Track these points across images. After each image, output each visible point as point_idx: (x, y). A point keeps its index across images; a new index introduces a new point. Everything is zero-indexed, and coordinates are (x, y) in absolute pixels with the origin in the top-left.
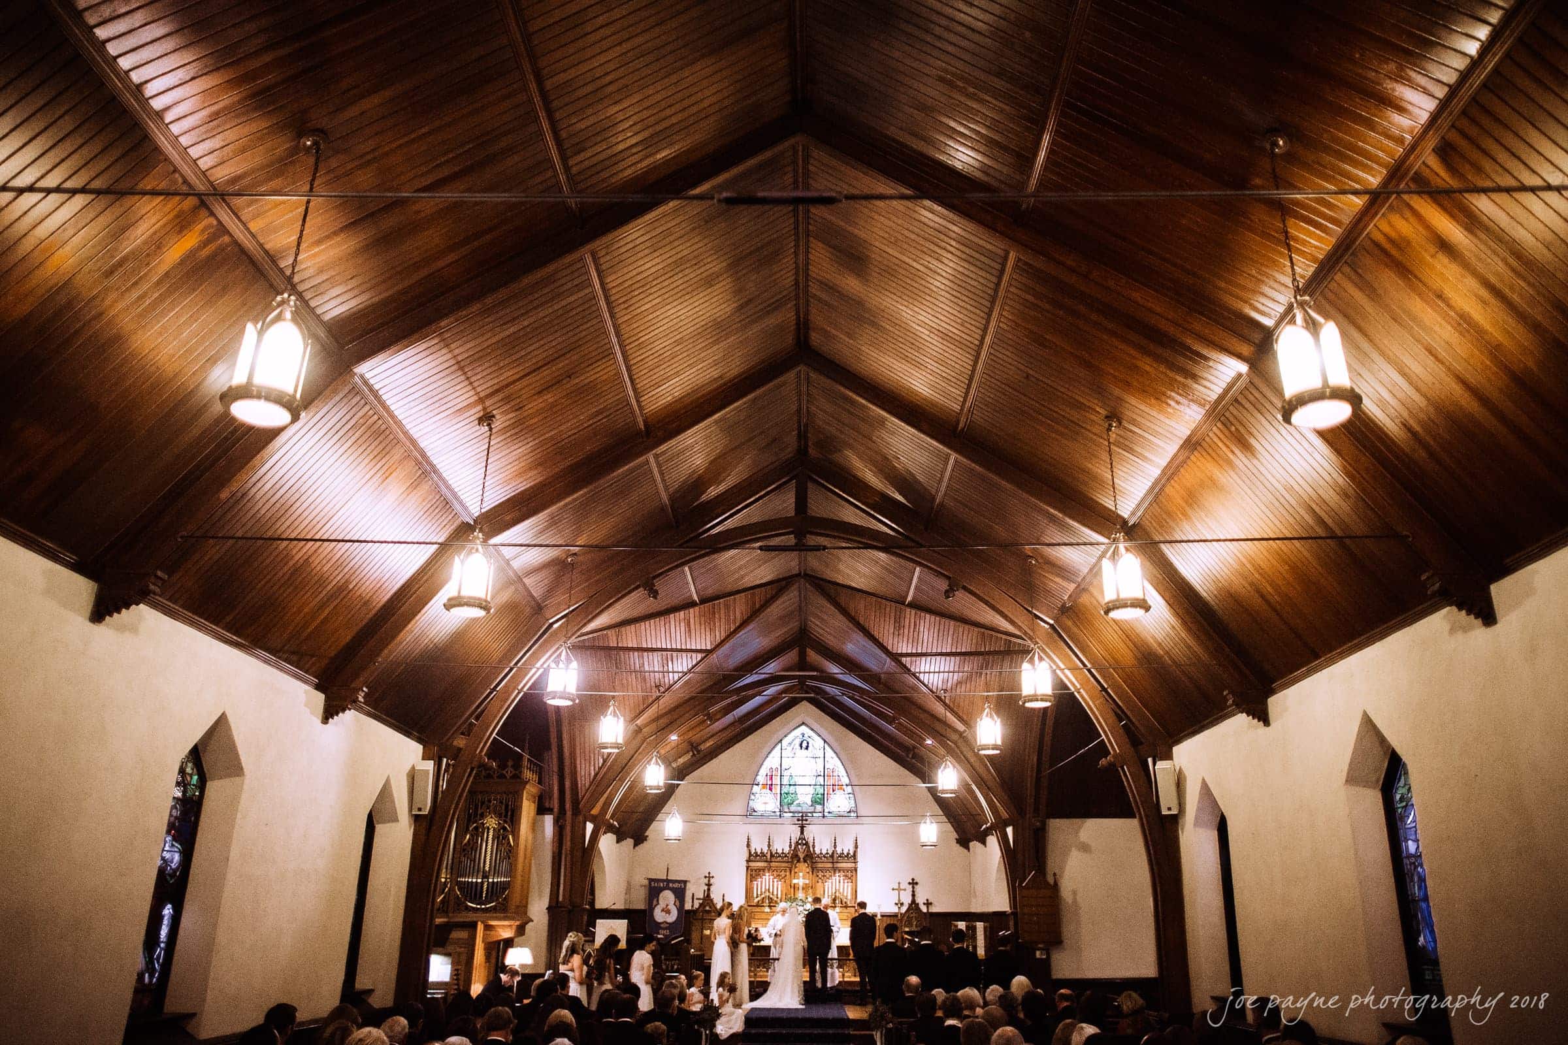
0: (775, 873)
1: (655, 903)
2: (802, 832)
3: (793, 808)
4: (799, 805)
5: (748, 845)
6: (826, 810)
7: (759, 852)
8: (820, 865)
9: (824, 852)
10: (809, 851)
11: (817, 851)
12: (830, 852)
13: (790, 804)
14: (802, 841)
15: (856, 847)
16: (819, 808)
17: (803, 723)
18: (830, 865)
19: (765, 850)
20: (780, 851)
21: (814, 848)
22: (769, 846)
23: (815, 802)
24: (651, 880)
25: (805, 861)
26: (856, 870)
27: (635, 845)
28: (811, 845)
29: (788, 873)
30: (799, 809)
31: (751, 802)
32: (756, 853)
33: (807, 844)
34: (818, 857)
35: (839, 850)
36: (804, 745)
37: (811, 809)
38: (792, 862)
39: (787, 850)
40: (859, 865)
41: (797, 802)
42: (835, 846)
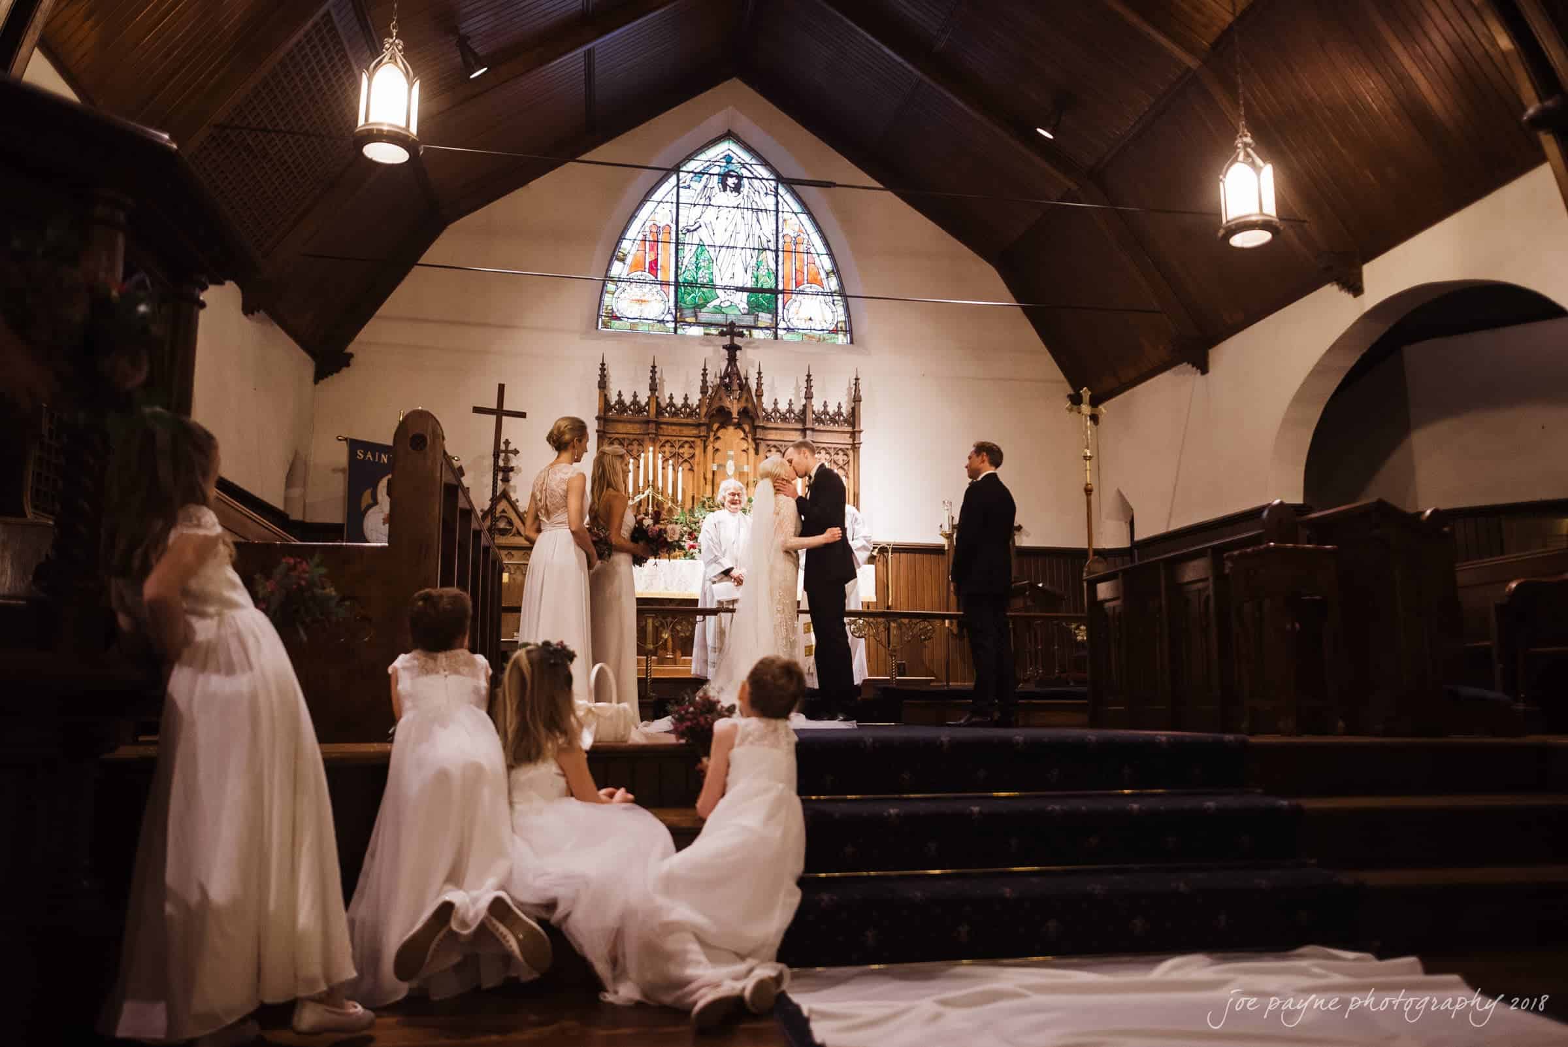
0: (667, 448)
1: (366, 498)
2: (732, 360)
3: (704, 316)
4: (719, 310)
5: (603, 384)
6: (782, 325)
7: (628, 400)
8: (772, 435)
9: (783, 407)
10: (749, 399)
11: (767, 403)
12: (797, 408)
13: (697, 308)
14: (732, 380)
15: (857, 400)
16: (765, 318)
17: (729, 135)
18: (797, 437)
19: (643, 399)
20: (679, 401)
21: (760, 395)
22: (653, 388)
23: (754, 308)
24: (354, 445)
25: (739, 426)
26: (855, 447)
27: (320, 376)
28: (753, 386)
29: (698, 451)
30: (719, 318)
31: (607, 298)
32: (620, 402)
33: (744, 387)
34: (768, 417)
35: (817, 406)
36: (730, 180)
37: (749, 320)
38: (709, 427)
39: (695, 399)
40: (863, 437)
41: (716, 302)
42: (809, 396)
